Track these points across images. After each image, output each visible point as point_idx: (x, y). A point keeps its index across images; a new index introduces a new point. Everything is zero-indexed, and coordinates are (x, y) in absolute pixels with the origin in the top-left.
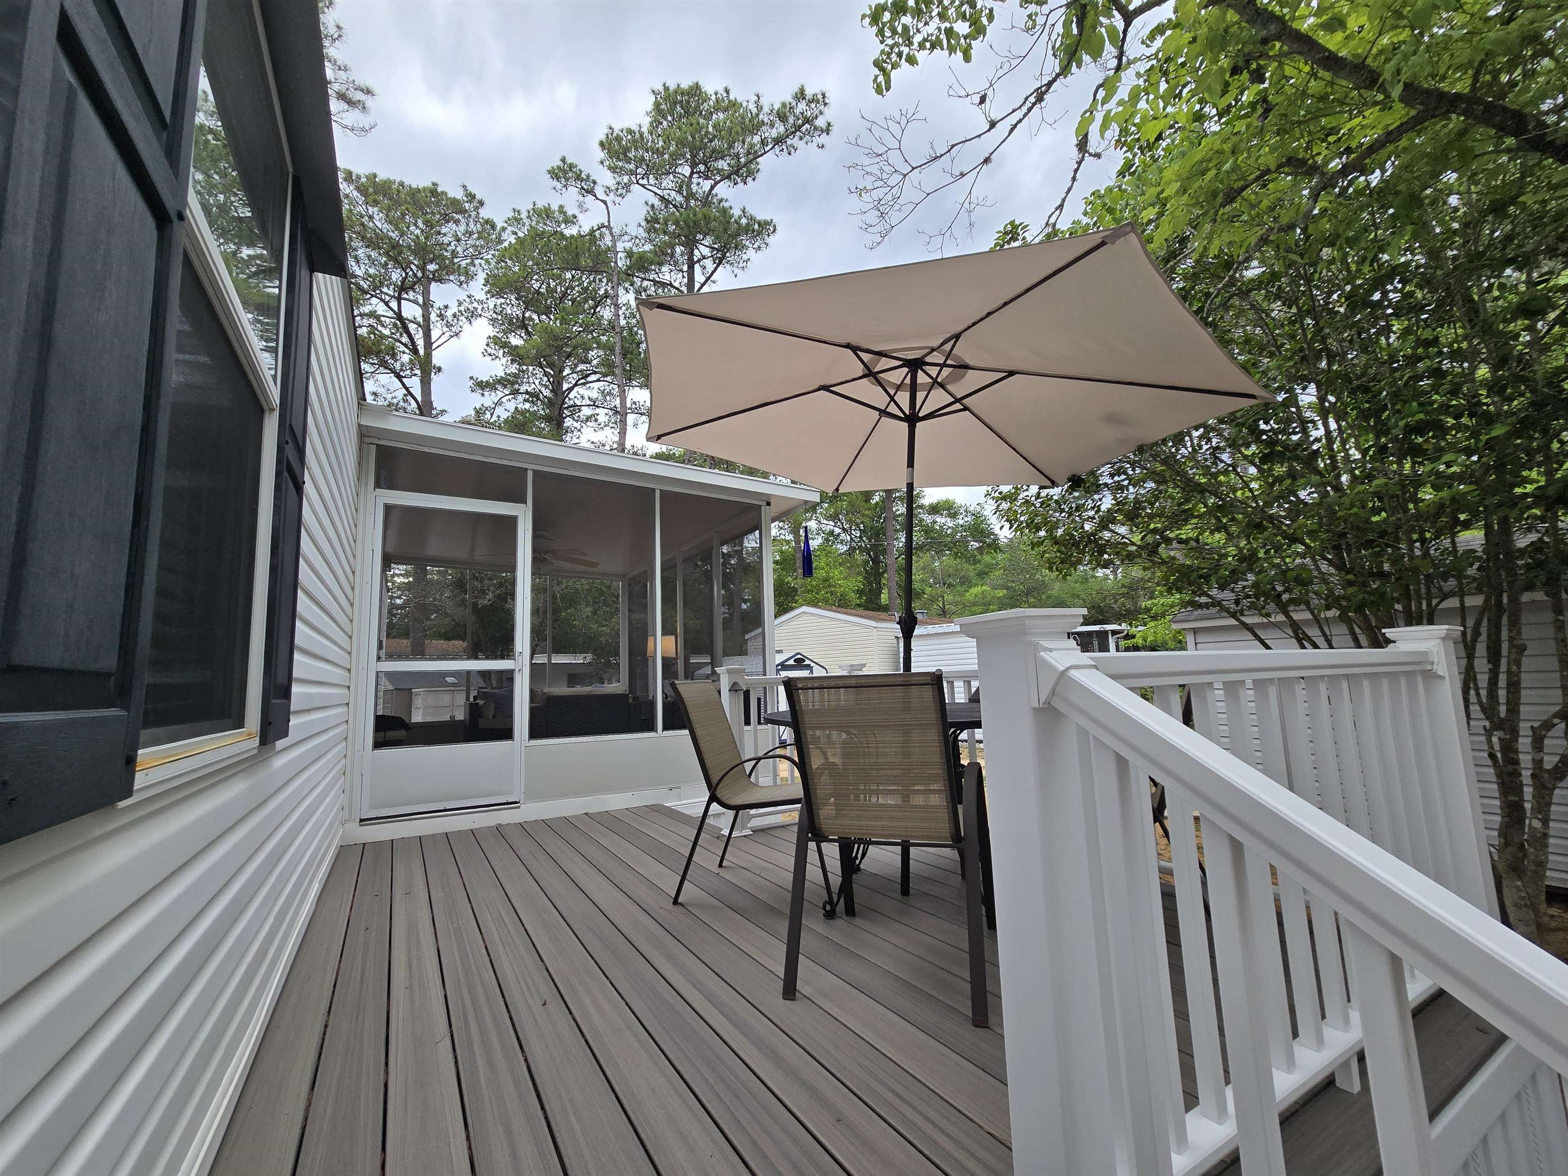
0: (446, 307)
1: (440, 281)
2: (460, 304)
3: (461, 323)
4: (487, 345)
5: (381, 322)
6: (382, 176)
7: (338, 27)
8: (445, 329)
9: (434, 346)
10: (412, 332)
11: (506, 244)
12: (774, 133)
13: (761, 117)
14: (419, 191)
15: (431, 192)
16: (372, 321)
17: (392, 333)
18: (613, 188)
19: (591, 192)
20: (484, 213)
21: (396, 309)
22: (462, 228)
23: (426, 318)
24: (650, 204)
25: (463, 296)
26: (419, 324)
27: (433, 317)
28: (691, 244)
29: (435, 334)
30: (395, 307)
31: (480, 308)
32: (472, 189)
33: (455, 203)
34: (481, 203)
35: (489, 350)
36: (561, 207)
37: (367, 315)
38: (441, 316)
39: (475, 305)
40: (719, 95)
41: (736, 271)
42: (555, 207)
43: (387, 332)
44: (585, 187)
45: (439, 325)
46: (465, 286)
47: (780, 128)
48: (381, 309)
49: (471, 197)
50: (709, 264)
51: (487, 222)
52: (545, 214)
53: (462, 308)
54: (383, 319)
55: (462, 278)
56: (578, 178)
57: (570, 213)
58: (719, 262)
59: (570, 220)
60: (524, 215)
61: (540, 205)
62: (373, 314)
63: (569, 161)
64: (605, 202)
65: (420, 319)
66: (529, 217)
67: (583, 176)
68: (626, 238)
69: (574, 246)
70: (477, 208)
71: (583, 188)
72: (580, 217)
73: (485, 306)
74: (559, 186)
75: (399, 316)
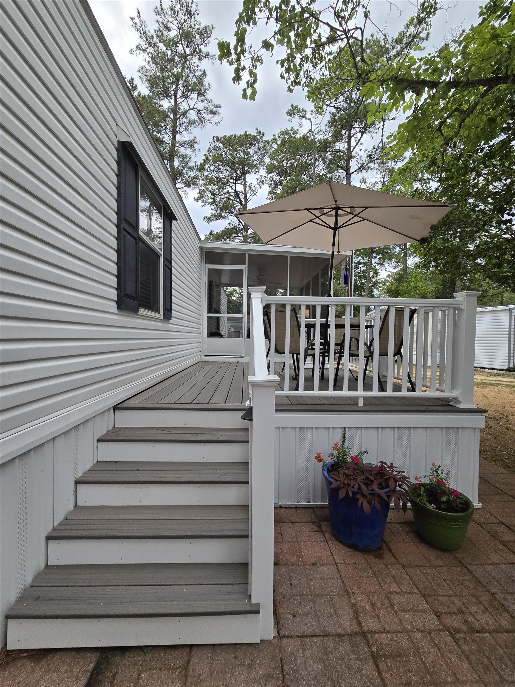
0: (252, 183)
1: (249, 173)
2: (258, 180)
3: (257, 189)
4: (268, 195)
5: (230, 194)
6: (228, 135)
7: (209, 84)
8: (252, 193)
9: (248, 200)
10: (240, 197)
11: (273, 149)
12: (394, 52)
13: (387, 46)
14: (241, 136)
15: (245, 136)
16: (228, 195)
17: (234, 198)
18: (315, 111)
19: (303, 117)
20: (265, 138)
21: (234, 189)
22: (257, 148)
23: (245, 189)
24: (331, 112)
25: (258, 177)
26: (242, 193)
27: (247, 189)
28: (350, 128)
29: (248, 196)
30: (234, 188)
31: (265, 180)
32: (259, 129)
33: (254, 137)
34: (263, 134)
35: (269, 197)
36: (292, 127)
37: (226, 193)
38: (250, 187)
39: (263, 179)
40: (368, 40)
41: (373, 135)
42: (289, 129)
43: (232, 198)
44: (302, 115)
45: (249, 191)
46: (257, 173)
47: (398, 47)
48: (230, 190)
49: (259, 132)
50: (359, 135)
51: (266, 141)
52: (286, 133)
53: (258, 182)
54: (231, 193)
55: (256, 170)
56: (299, 111)
57: (296, 129)
58: (363, 133)
59: (295, 132)
60: (277, 137)
61: (283, 130)
62: (228, 192)
63: (294, 105)
64: (310, 120)
65: (243, 191)
66: (279, 137)
67: (301, 110)
68: (321, 133)
69: (296, 145)
70: (262, 137)
71: (300, 116)
72: (300, 130)
73: (267, 178)
74: (291, 118)
75: (235, 191)
